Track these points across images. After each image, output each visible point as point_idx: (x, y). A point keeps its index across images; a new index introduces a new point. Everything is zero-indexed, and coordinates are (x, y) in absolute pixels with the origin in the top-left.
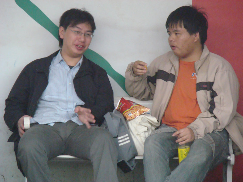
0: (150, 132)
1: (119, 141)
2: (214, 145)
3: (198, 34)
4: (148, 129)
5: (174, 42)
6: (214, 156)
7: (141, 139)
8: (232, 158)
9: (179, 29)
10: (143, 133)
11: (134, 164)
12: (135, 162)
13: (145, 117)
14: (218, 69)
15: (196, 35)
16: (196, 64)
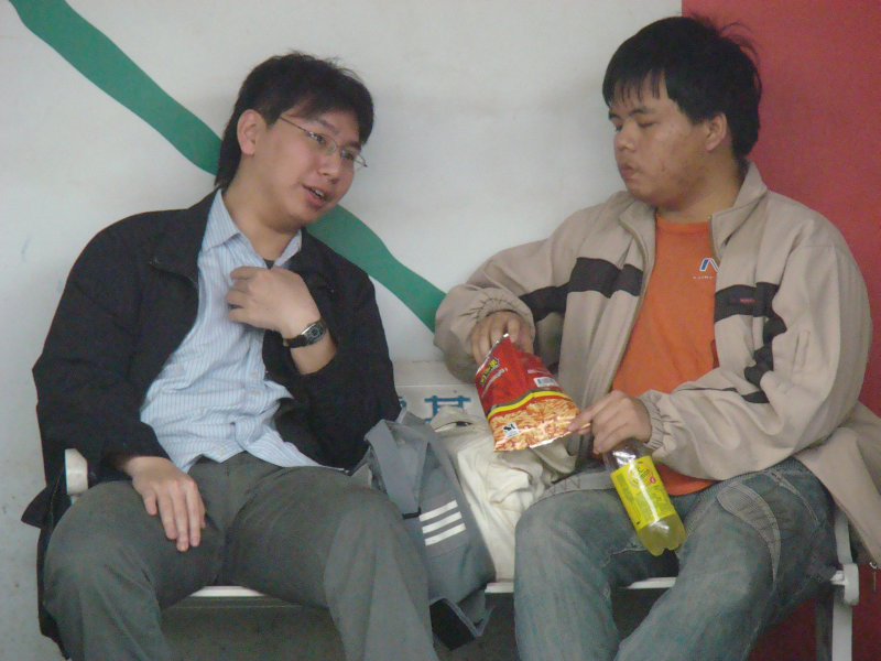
0: (540, 491)
1: (427, 529)
2: (777, 533)
3: (721, 122)
4: (531, 480)
5: (634, 151)
6: (778, 575)
7: (506, 516)
8: (848, 579)
9: (650, 102)
10: (514, 496)
11: (482, 612)
12: (487, 606)
14: (797, 239)
15: (714, 124)
16: (716, 222)
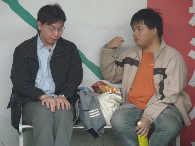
0: (116, 107)
4: (114, 105)
7: (109, 112)
9: (140, 25)
10: (111, 108)
11: (103, 131)
13: (112, 95)
15: (154, 30)
16: (154, 54)
